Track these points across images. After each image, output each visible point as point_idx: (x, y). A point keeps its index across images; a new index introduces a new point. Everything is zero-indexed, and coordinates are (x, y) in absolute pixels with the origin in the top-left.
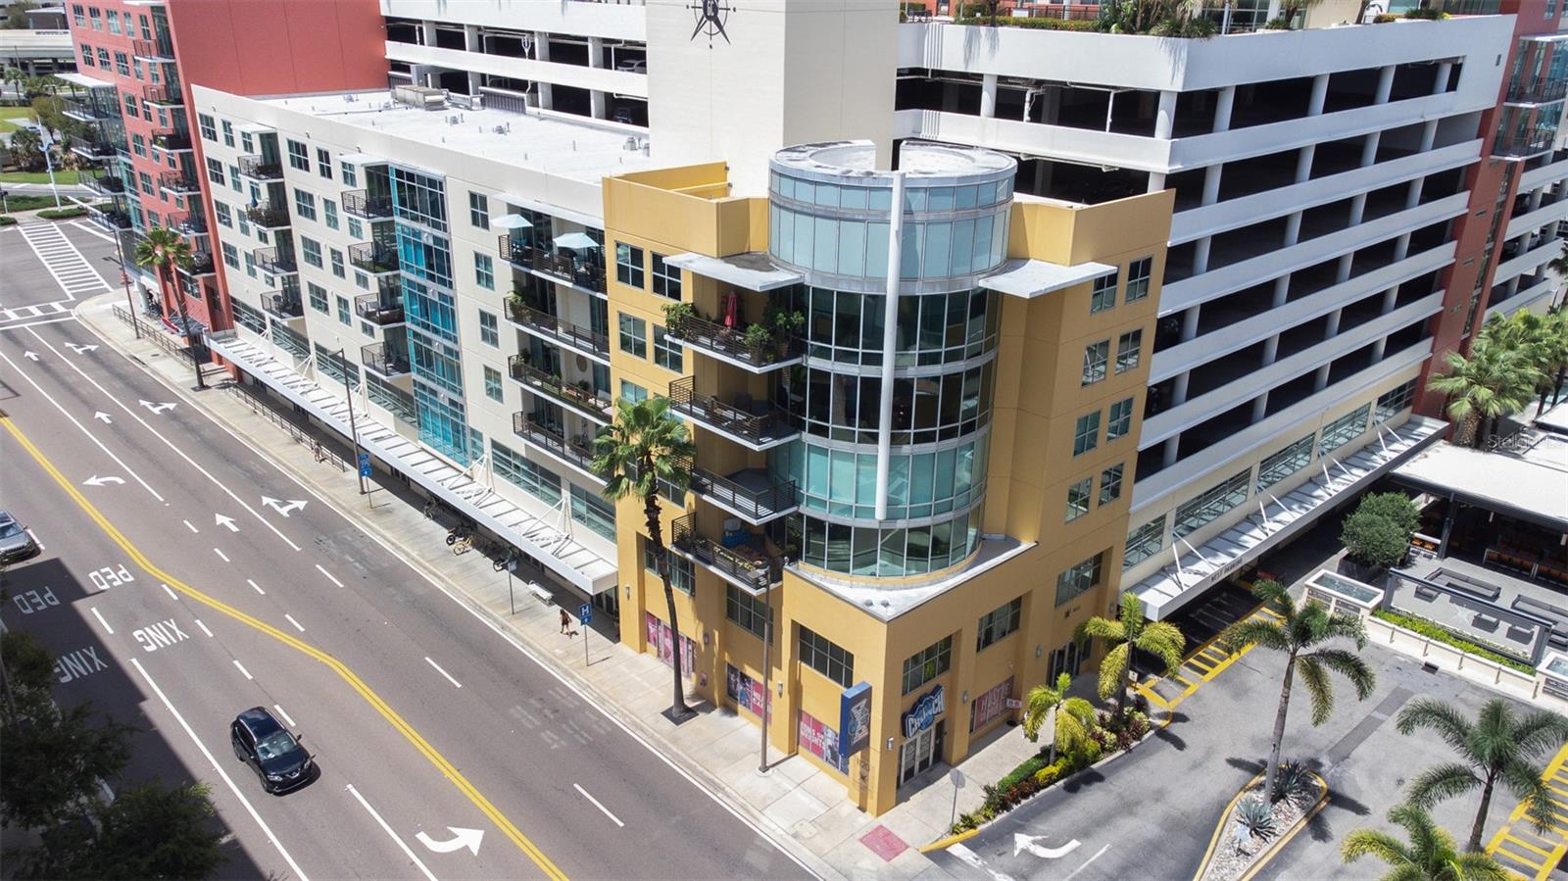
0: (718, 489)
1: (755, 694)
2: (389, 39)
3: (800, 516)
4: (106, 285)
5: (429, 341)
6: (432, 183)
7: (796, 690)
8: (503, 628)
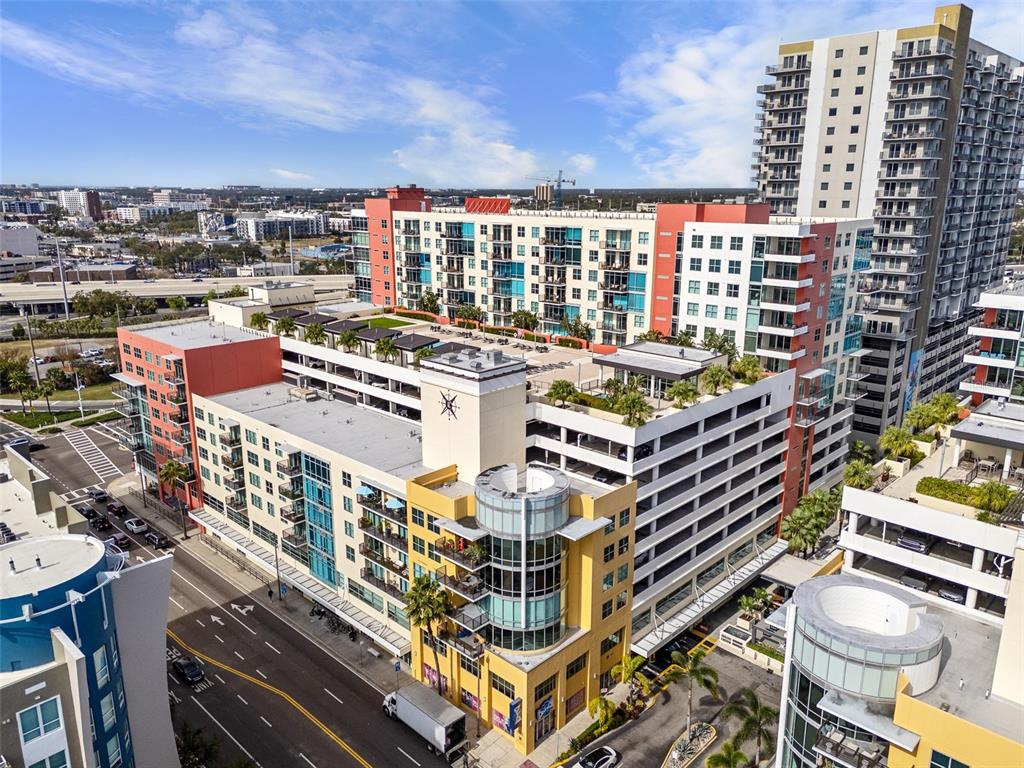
1: (474, 701)
2: (285, 359)
3: (491, 626)
4: (120, 472)
6: (324, 464)
8: (358, 671)
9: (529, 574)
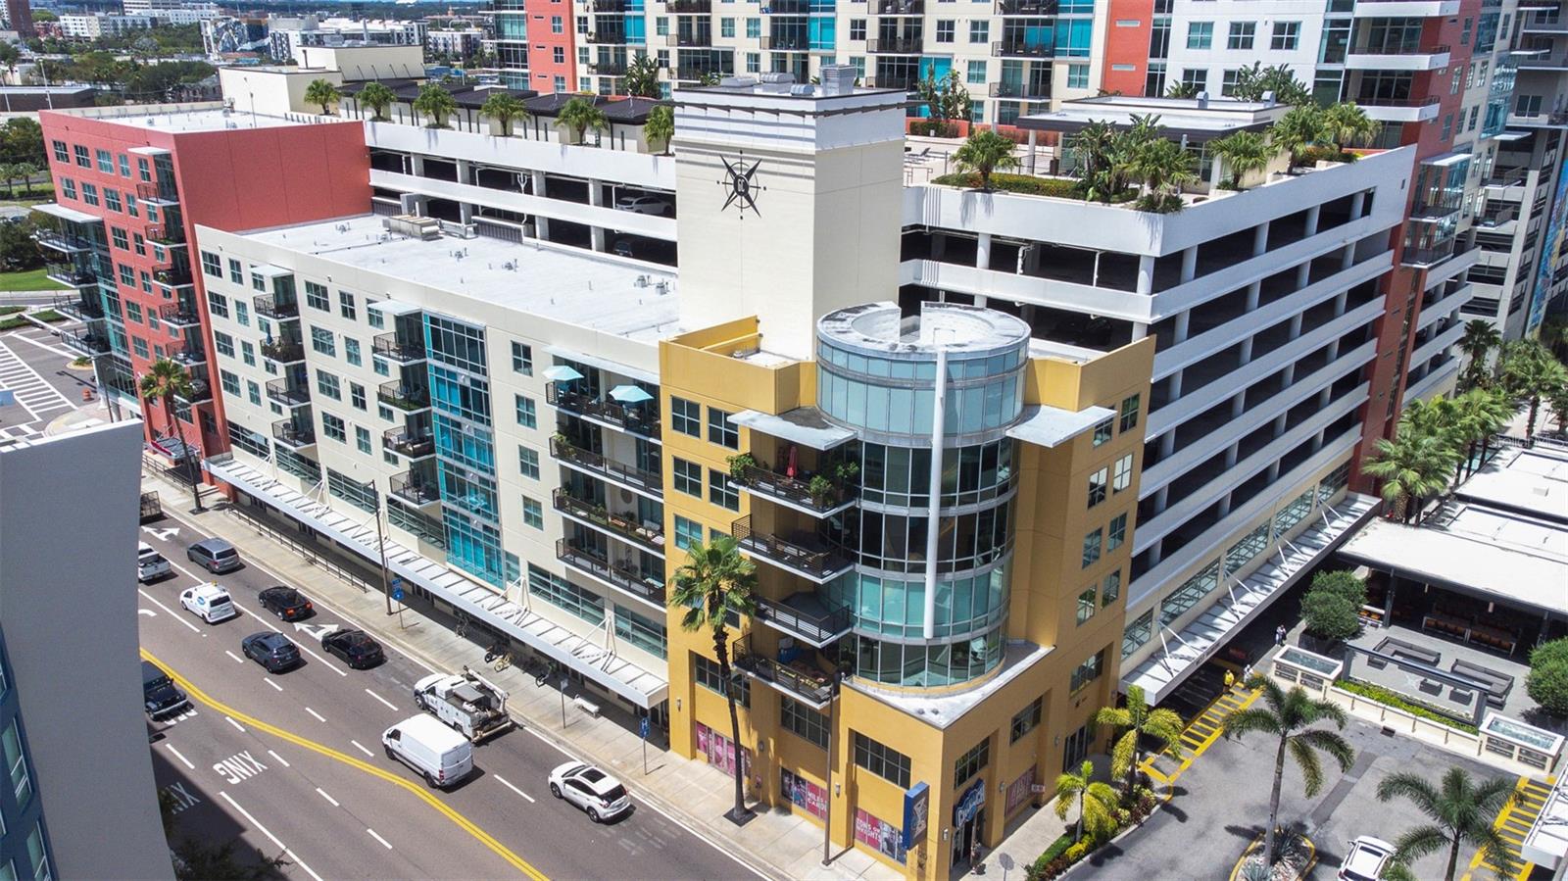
0: (781, 616)
1: (810, 794)
2: (373, 167)
3: (852, 638)
4: (69, 403)
5: (462, 472)
6: (471, 331)
7: (852, 790)
8: (558, 742)
9: (943, 521)
